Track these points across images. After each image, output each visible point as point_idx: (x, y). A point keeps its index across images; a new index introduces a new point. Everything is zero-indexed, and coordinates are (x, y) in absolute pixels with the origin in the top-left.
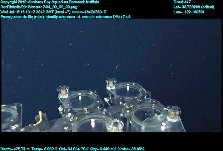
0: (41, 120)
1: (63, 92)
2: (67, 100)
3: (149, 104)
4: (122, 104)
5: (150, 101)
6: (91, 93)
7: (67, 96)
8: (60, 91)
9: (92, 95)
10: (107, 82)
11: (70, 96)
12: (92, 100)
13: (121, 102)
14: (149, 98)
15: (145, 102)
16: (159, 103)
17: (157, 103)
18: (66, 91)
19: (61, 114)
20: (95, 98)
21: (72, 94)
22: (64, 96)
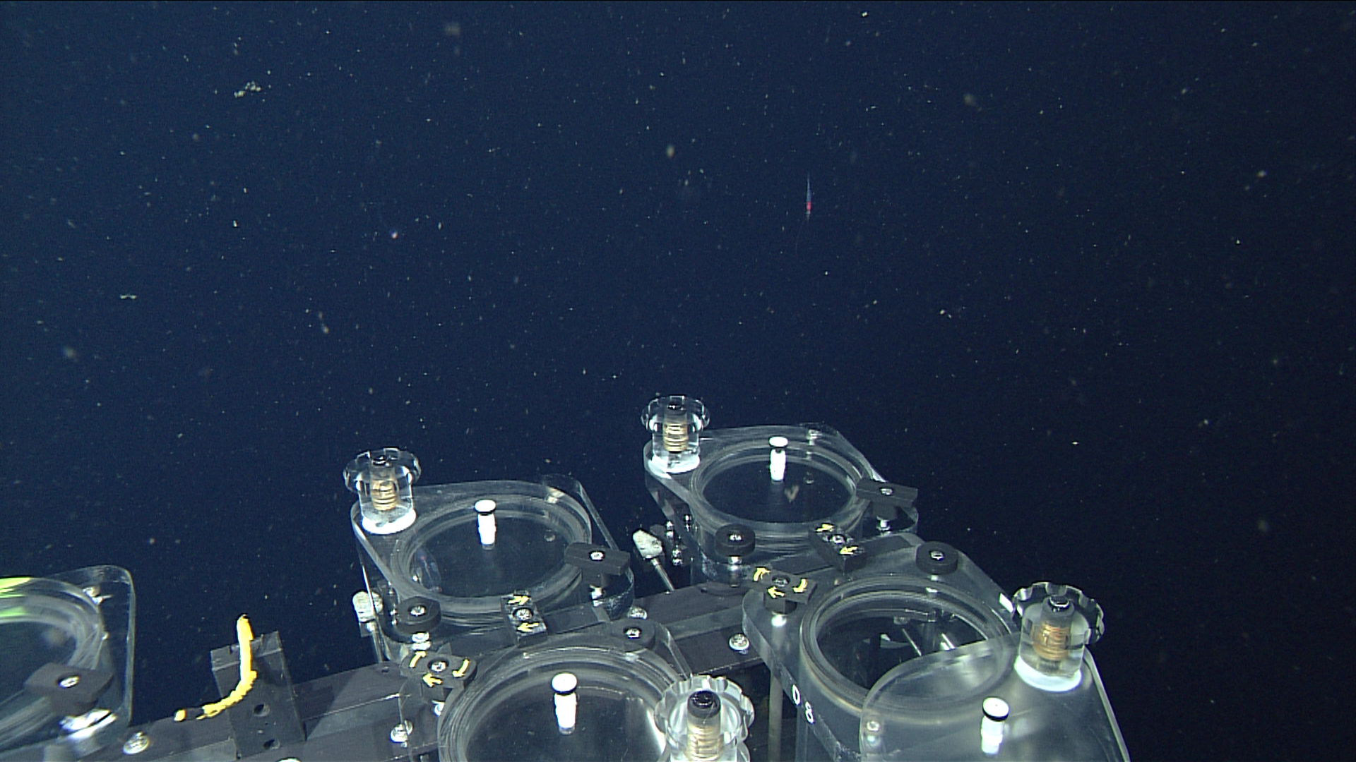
0: (248, 676)
1: (382, 489)
2: (404, 542)
3: (907, 570)
4: (740, 574)
5: (912, 552)
6: (555, 496)
7: (407, 518)
8: (366, 487)
9: (562, 513)
10: (652, 425)
11: (426, 519)
12: (561, 541)
13: (735, 559)
14: (906, 534)
15: (880, 556)
16: (966, 563)
17: (955, 567)
18: (402, 483)
19: (369, 638)
20: (580, 535)
21: (438, 503)
22: (391, 516)
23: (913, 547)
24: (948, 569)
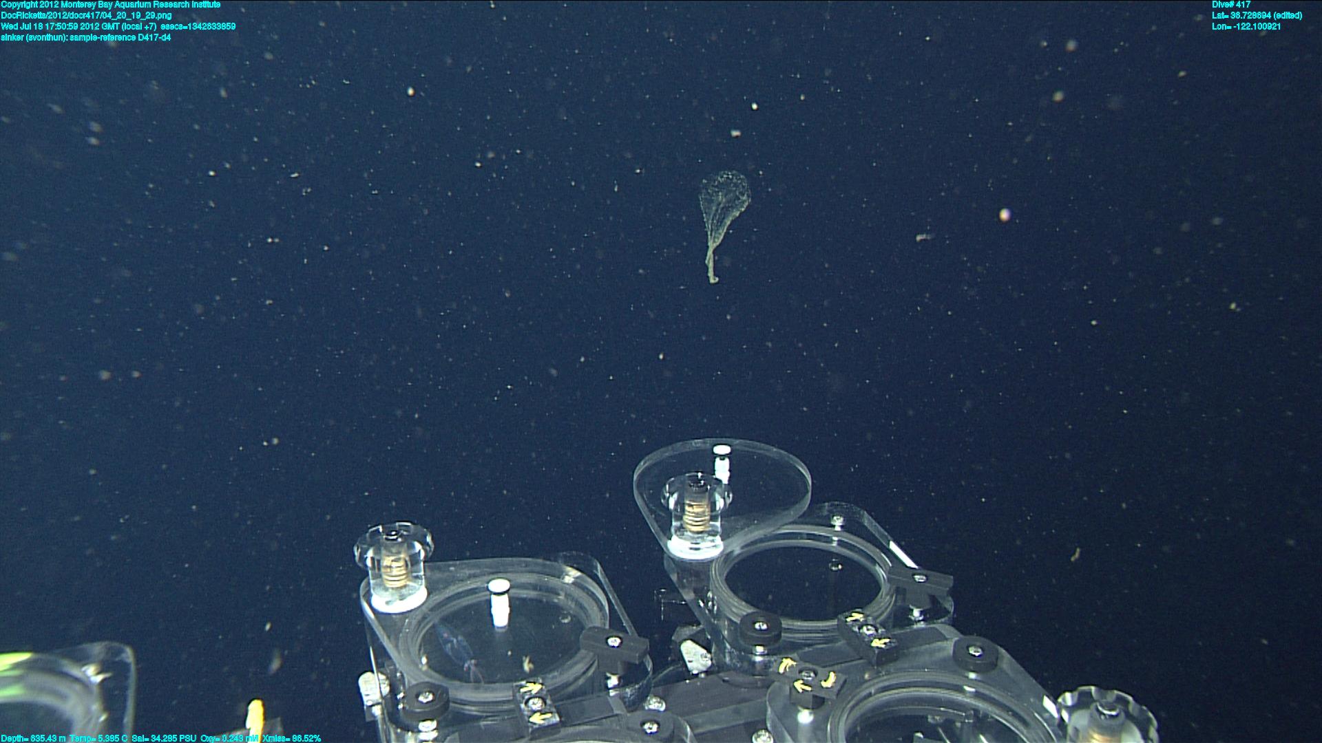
1: (393, 564)
2: (414, 622)
3: (942, 665)
4: (766, 665)
5: (949, 647)
6: (572, 575)
7: (418, 596)
8: (377, 563)
9: (578, 593)
10: (672, 503)
11: (438, 598)
12: (578, 625)
13: (760, 649)
14: (941, 626)
15: (914, 650)
16: (1005, 657)
17: (994, 665)
18: (414, 560)
19: (374, 723)
20: (597, 619)
21: (453, 580)
22: (401, 593)
23: (950, 641)
24: (986, 666)
